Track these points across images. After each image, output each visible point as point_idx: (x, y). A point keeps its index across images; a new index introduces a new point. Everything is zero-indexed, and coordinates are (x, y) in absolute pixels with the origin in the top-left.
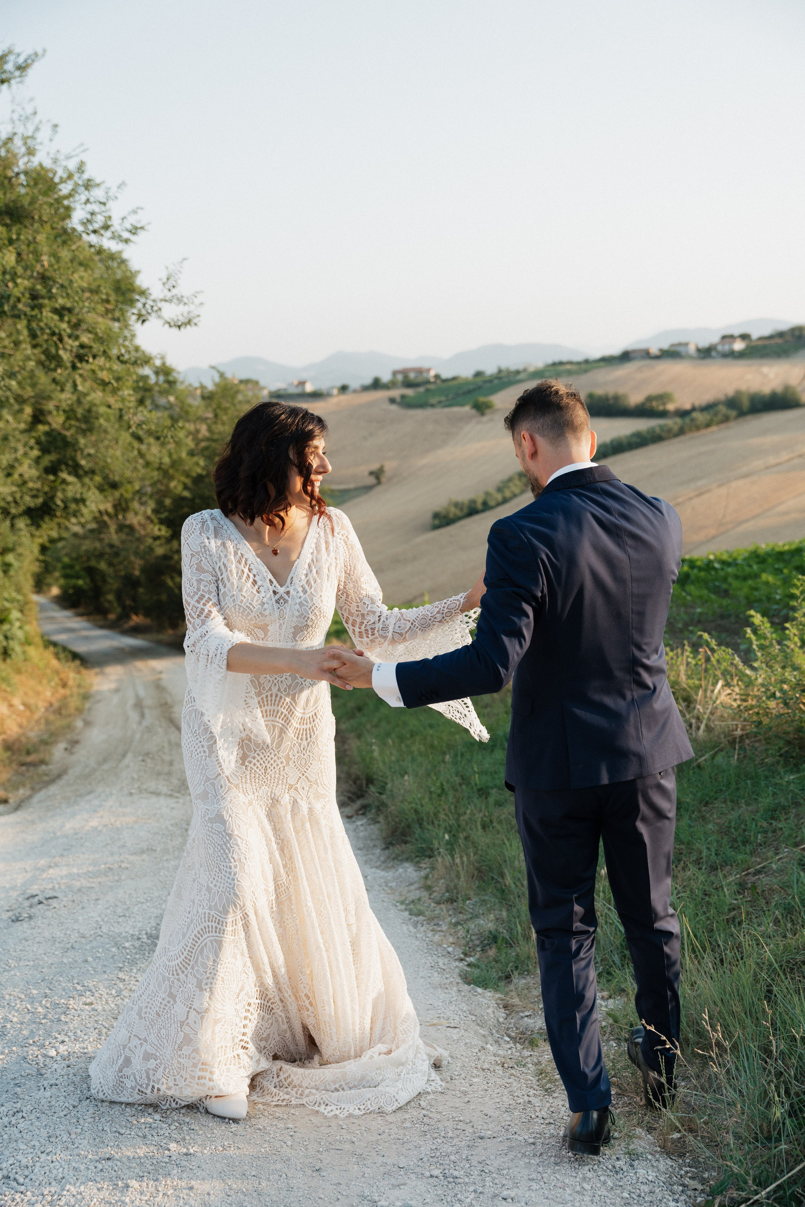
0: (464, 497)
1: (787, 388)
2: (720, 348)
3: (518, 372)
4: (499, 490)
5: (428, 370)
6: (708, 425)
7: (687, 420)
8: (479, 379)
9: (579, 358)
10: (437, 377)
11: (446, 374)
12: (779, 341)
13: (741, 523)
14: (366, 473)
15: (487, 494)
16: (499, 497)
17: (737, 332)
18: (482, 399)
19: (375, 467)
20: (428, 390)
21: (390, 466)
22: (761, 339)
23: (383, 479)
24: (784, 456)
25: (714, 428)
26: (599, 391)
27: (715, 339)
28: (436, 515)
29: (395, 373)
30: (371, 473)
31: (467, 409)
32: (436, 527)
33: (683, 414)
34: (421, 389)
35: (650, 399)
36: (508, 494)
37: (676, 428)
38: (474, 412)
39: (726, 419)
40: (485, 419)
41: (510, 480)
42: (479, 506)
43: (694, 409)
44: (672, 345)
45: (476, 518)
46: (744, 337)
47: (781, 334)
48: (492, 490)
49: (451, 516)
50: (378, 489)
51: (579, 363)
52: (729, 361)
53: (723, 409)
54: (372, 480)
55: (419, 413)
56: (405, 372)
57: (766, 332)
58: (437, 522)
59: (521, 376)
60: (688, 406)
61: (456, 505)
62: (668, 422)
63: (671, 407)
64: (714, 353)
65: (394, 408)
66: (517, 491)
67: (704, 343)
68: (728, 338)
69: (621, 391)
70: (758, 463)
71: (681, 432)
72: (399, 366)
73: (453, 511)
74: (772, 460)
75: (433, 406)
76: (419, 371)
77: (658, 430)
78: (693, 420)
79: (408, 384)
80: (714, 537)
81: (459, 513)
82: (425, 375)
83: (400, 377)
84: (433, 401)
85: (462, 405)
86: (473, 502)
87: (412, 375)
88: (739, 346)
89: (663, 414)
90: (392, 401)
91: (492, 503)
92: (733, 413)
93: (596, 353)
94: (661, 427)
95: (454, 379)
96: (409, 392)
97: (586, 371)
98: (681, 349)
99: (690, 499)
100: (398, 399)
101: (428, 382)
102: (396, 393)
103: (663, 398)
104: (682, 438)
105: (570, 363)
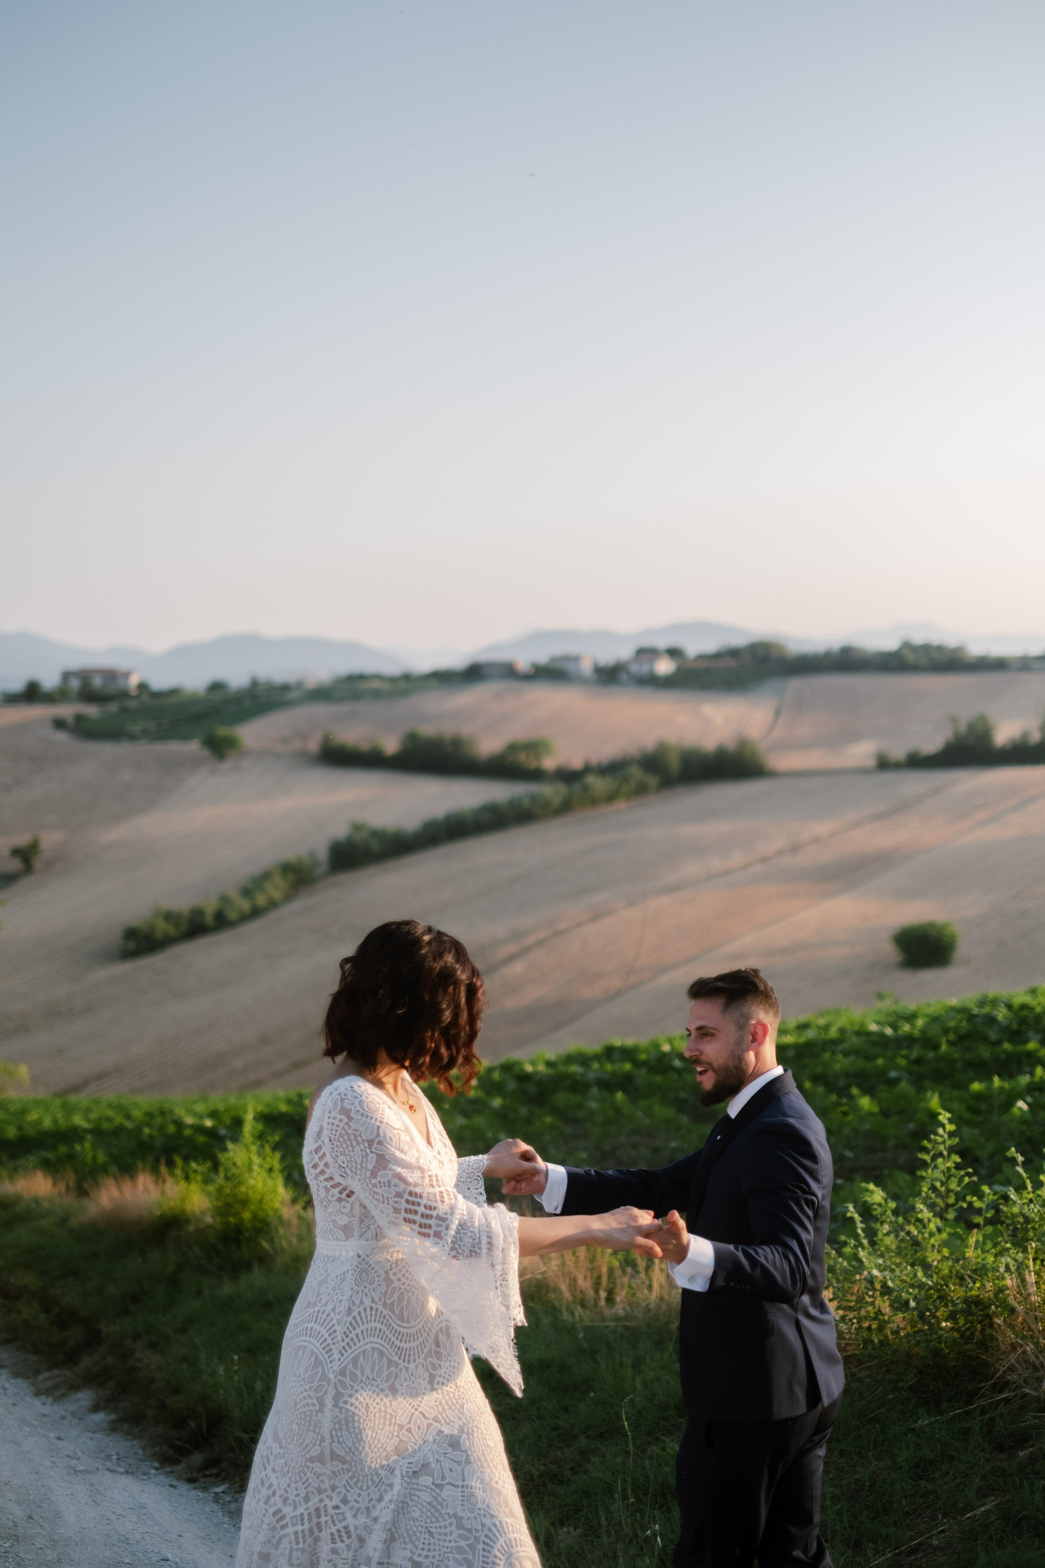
0: (183, 904)
1: (743, 744)
2: (635, 668)
3: (285, 688)
4: (247, 893)
5: (127, 675)
6: (611, 798)
7: (577, 788)
8: (217, 697)
9: (392, 669)
10: (142, 686)
11: (160, 682)
12: (731, 663)
13: (662, 970)
14: (6, 852)
15: (225, 900)
16: (245, 905)
17: (662, 643)
18: (222, 731)
19: (23, 840)
20: (124, 710)
21: (50, 840)
22: (702, 657)
23: (37, 864)
24: (737, 858)
25: (620, 805)
26: (427, 730)
27: (624, 652)
28: (131, 934)
29: (66, 676)
30: (16, 852)
31: (193, 747)
32: (128, 955)
33: (568, 776)
34: (113, 707)
35: (513, 748)
36: (261, 900)
37: (557, 801)
38: (205, 753)
39: (641, 790)
40: (226, 765)
41: (266, 876)
42: (209, 919)
43: (588, 769)
44: (554, 660)
45: (203, 942)
46: (674, 653)
47: (733, 653)
48: (233, 894)
49: (159, 934)
50: (25, 882)
51: (393, 680)
52: (649, 692)
53: (636, 772)
54: (16, 865)
55: (106, 750)
56: (85, 675)
57: (710, 645)
58: (132, 945)
59: (294, 695)
60: (576, 763)
61: (169, 916)
62: (547, 791)
63: (549, 763)
64: (624, 677)
65: (62, 737)
66: (276, 895)
67: (608, 656)
68: (646, 653)
69: (466, 730)
70: (693, 868)
71: (566, 807)
72: (75, 663)
73: (162, 927)
74: (716, 864)
75: (132, 737)
76: (111, 675)
77: (526, 802)
78: (586, 789)
79: (89, 695)
80: (618, 993)
81: (171, 930)
82: (120, 683)
83: (75, 684)
84: (135, 728)
85: (184, 737)
86: (197, 913)
87: (97, 682)
88: (664, 667)
89: (536, 775)
90: (59, 724)
91: (232, 915)
92: (652, 780)
93: (423, 664)
94: (533, 798)
95: (173, 692)
96: (92, 711)
97: (404, 693)
98: (569, 667)
99: (579, 925)
100: (70, 720)
101: (124, 694)
102: (66, 711)
103: (535, 747)
104: (568, 819)
105: (378, 677)
